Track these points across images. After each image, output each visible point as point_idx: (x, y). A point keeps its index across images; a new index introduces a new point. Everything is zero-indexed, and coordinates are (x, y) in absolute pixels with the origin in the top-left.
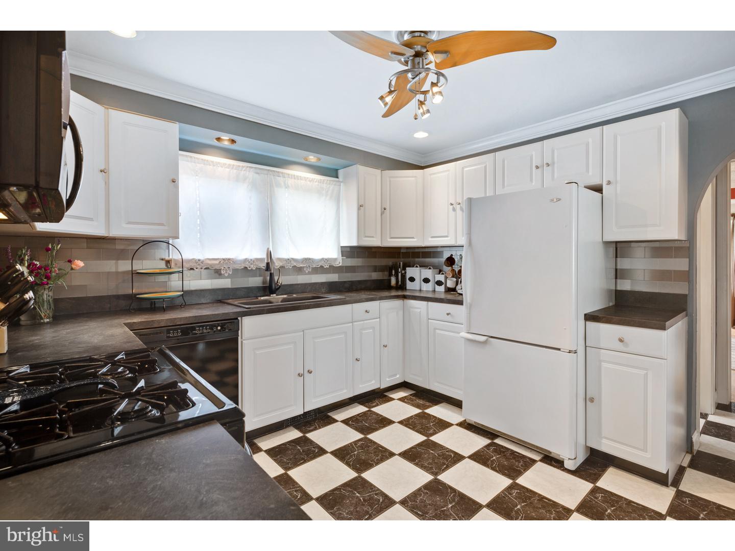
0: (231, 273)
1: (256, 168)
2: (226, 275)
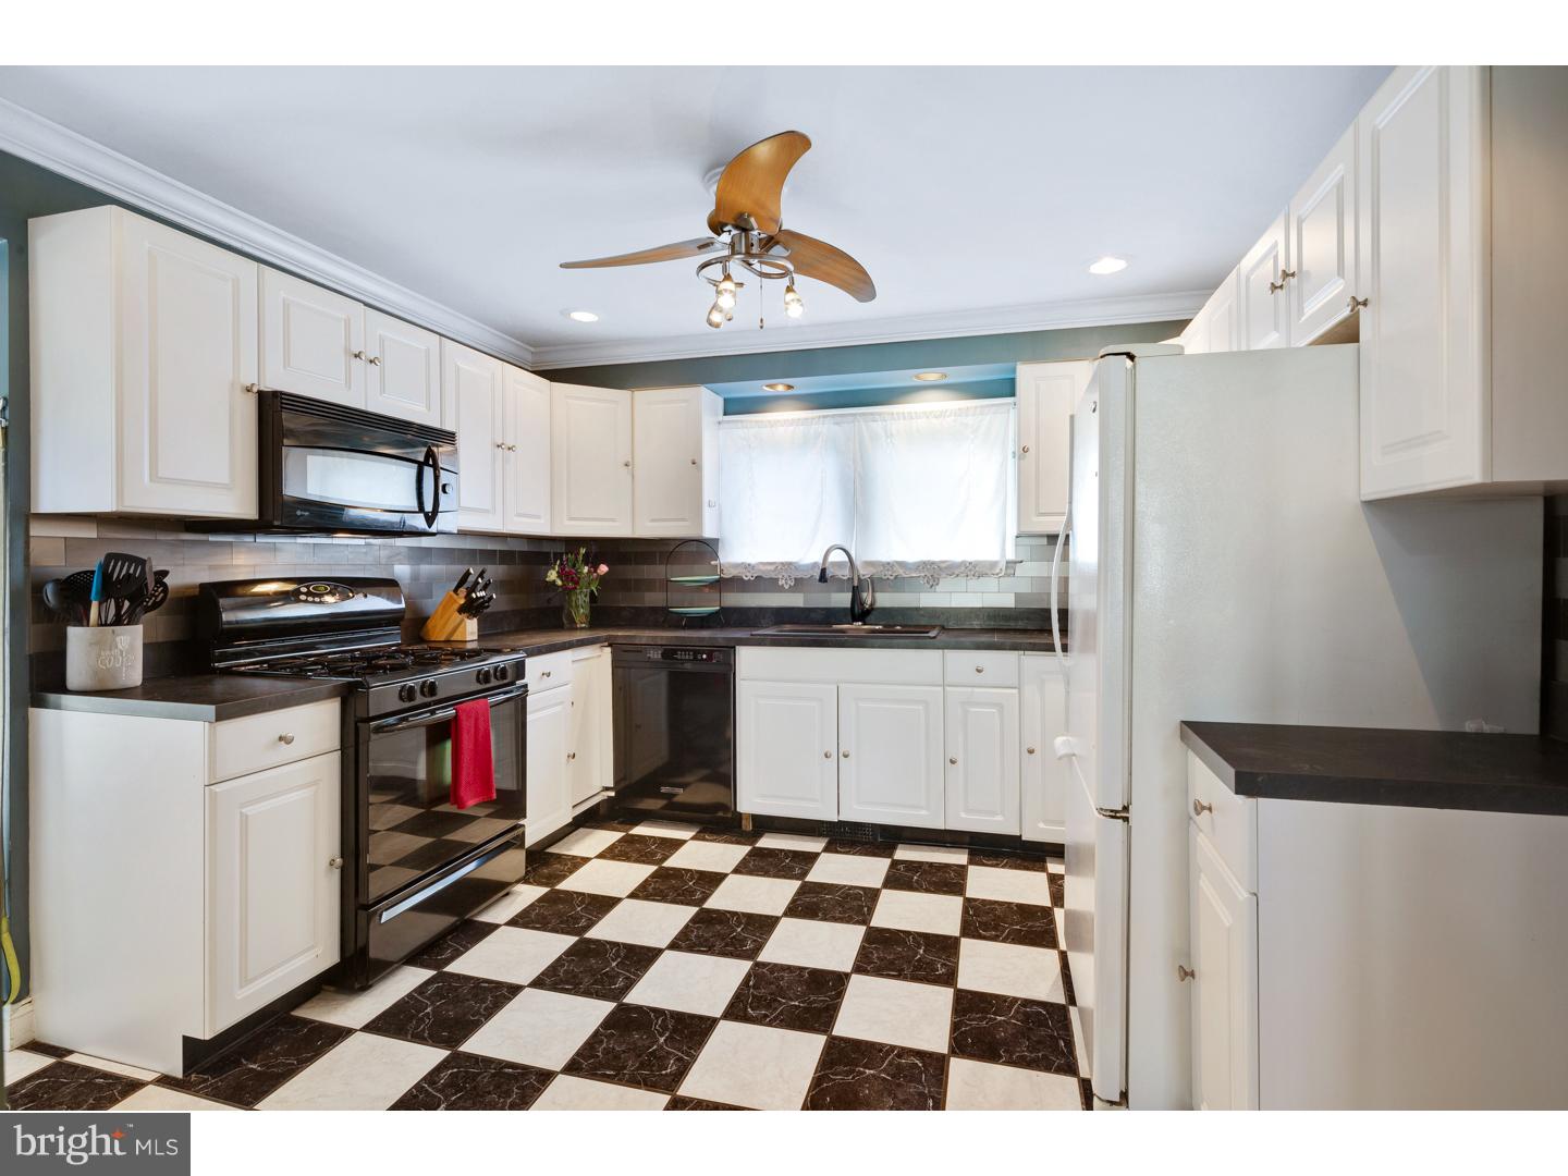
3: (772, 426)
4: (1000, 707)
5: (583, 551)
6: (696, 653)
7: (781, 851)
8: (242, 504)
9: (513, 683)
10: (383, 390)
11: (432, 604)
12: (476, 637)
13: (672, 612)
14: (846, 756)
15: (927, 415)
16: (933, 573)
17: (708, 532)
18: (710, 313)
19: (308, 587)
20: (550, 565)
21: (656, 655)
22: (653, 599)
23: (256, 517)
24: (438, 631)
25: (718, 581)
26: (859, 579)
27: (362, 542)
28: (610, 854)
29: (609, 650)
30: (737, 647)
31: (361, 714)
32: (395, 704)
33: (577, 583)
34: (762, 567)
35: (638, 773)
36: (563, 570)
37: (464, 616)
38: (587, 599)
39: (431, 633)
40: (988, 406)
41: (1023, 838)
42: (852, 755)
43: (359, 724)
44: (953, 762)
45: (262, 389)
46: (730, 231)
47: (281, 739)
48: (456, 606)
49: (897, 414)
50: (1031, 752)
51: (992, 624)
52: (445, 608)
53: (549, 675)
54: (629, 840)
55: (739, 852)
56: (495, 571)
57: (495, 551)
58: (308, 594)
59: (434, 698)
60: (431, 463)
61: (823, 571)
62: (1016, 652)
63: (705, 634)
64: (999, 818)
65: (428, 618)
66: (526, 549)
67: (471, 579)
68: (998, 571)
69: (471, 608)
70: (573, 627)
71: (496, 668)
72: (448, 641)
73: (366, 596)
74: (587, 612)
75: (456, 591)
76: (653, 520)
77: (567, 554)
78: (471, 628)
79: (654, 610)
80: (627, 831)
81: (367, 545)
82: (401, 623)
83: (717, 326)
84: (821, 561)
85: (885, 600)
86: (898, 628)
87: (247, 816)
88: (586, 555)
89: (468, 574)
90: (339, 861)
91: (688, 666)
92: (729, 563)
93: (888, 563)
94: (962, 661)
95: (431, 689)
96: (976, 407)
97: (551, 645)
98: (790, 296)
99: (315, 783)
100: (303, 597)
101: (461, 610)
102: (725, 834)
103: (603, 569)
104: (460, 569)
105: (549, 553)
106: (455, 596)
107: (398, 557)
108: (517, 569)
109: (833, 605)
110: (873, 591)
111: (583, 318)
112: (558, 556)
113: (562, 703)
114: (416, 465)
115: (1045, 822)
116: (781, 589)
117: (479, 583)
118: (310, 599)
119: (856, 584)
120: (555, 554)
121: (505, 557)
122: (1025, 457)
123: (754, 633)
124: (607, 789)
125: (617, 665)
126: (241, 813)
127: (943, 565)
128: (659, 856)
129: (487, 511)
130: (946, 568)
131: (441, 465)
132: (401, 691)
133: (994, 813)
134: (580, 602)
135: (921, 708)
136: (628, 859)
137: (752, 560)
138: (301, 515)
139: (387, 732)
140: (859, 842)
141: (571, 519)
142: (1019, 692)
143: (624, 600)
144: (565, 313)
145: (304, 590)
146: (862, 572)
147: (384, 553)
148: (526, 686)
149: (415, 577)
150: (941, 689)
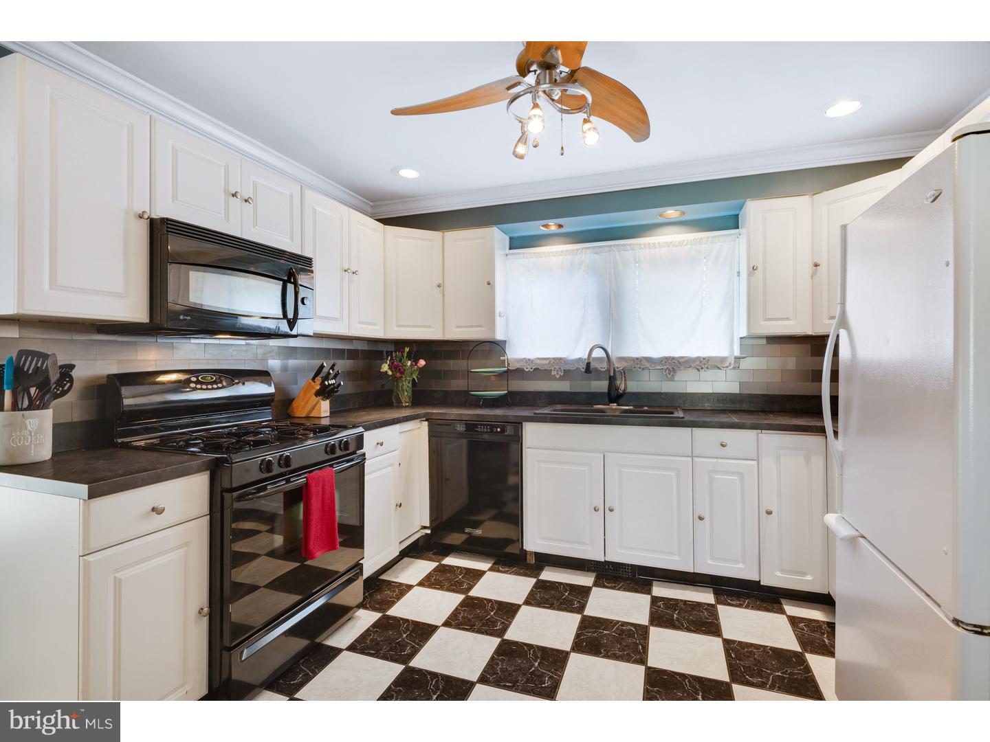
0: (562, 374)
1: (593, 247)
2: (558, 376)
3: (546, 257)
4: (741, 475)
5: (407, 350)
6: (492, 427)
7: (561, 584)
8: (135, 310)
9: (354, 453)
10: (255, 224)
11: (296, 389)
12: (328, 414)
13: (471, 395)
14: (611, 510)
15: (668, 245)
16: (672, 366)
17: (499, 336)
18: (516, 146)
19: (197, 377)
20: (383, 360)
21: (461, 428)
22: (457, 384)
23: (148, 321)
24: (300, 410)
25: (506, 372)
26: (614, 370)
27: (243, 342)
28: (428, 582)
29: (426, 423)
30: (524, 423)
31: (226, 485)
32: (256, 475)
33: (402, 373)
34: (538, 362)
35: (448, 513)
36: (393, 363)
37: (319, 398)
38: (410, 385)
39: (295, 410)
40: (718, 236)
41: (762, 584)
42: (616, 510)
43: (224, 494)
44: (701, 518)
45: (153, 216)
46: (535, 71)
47: (153, 509)
48: (314, 391)
49: (644, 244)
50: (769, 513)
51: (721, 406)
52: (306, 393)
53: (382, 444)
54: (442, 569)
55: (527, 584)
56: (343, 365)
57: (344, 350)
58: (198, 382)
59: (289, 469)
60: (292, 281)
61: (588, 364)
62: (755, 431)
63: (498, 412)
64: (741, 566)
65: (294, 399)
66: (366, 348)
67: (325, 370)
68: (728, 365)
69: (324, 392)
70: (399, 406)
71: (341, 441)
72: (308, 417)
73: (244, 384)
74: (410, 394)
75: (313, 379)
76: (458, 327)
77: (395, 352)
78: (325, 407)
79: (458, 393)
80: (439, 561)
81: (247, 344)
82: (273, 404)
83: (521, 157)
84: (586, 357)
85: (633, 386)
86: (646, 408)
87: (120, 580)
88: (409, 354)
89: (322, 367)
90: (206, 610)
91: (486, 437)
92: (513, 359)
93: (637, 359)
94: (708, 438)
95: (286, 461)
96: (708, 238)
97: (384, 421)
98: (587, 126)
99: (186, 544)
100: (193, 385)
101: (318, 394)
102: (515, 567)
103: (422, 363)
104: (317, 363)
105: (383, 351)
106: (312, 383)
107: (273, 354)
108: (360, 363)
109: (592, 391)
110: (625, 380)
111: (408, 174)
112: (389, 353)
113: (392, 465)
114: (282, 282)
115: (783, 571)
116: (553, 378)
117: (330, 374)
118: (199, 386)
119: (612, 374)
120: (387, 352)
121: (352, 354)
122: (754, 273)
123: (537, 412)
124: (425, 528)
125: (432, 435)
126: (115, 577)
127: (681, 360)
128: (465, 586)
129: (336, 319)
130: (683, 362)
131: (300, 282)
132: (261, 464)
133: (736, 562)
134: (405, 387)
135: (672, 474)
136: (441, 588)
137: (532, 357)
138: (184, 319)
139: (248, 500)
140: (622, 578)
141: (399, 326)
142: (758, 463)
143: (436, 386)
144: (395, 171)
145: (194, 379)
146: (616, 365)
147: (260, 351)
148: (364, 455)
149: (284, 369)
150: (690, 459)
